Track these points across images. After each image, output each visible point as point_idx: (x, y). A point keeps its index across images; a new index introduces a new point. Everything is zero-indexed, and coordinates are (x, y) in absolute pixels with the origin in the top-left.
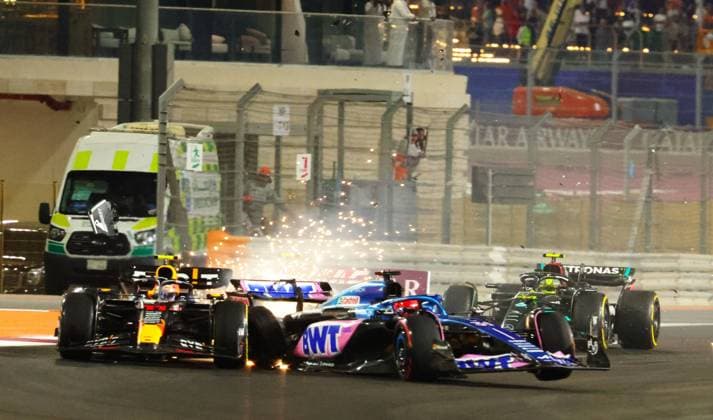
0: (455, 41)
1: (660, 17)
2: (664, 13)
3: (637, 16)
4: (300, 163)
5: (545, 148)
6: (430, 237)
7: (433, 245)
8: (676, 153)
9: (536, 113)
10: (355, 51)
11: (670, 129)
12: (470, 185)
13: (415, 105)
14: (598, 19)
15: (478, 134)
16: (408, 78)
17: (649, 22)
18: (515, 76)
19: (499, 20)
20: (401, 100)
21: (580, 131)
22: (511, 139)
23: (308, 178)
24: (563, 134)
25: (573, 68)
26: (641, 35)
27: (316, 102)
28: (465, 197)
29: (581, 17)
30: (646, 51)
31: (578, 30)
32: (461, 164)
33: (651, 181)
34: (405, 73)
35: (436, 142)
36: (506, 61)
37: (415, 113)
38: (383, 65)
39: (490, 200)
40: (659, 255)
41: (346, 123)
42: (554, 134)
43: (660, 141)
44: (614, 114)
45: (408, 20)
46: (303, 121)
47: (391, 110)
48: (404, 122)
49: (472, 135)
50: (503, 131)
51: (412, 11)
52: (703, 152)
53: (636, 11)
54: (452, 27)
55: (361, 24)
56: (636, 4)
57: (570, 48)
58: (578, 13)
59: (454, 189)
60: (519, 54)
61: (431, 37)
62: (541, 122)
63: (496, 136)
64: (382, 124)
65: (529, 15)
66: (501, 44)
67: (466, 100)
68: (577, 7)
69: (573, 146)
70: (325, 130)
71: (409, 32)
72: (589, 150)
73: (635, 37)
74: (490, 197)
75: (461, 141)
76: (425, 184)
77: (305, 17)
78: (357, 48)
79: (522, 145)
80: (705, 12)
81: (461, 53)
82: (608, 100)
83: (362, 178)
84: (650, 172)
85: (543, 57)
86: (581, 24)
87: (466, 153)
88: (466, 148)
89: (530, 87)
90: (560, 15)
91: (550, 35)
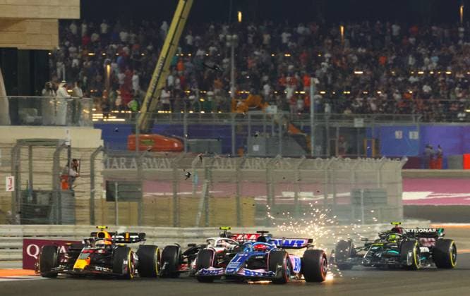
0: (94, 110)
1: (210, 93)
2: (212, 90)
3: (197, 92)
4: (8, 182)
5: (148, 170)
6: (83, 221)
7: (84, 226)
8: (221, 170)
9: (142, 149)
10: (37, 117)
11: (218, 156)
12: (105, 191)
13: (72, 147)
14: (175, 95)
15: (108, 163)
16: (68, 132)
17: (204, 96)
18: (130, 128)
19: (119, 97)
20: (64, 144)
21: (167, 159)
22: (128, 165)
23: (13, 190)
24: (157, 161)
25: (160, 123)
26: (200, 104)
27: (16, 146)
28: (102, 199)
29: (165, 94)
30: (203, 112)
31: (164, 102)
32: (99, 180)
33: (208, 188)
34: (65, 129)
35: (84, 168)
36: (123, 120)
37: (72, 151)
38: (54, 125)
39: (116, 200)
40: (214, 228)
41: (33, 158)
42: (152, 161)
43: (213, 163)
44: (186, 149)
45: (67, 98)
46: (9, 157)
47: (59, 150)
48: (66, 157)
49: (105, 163)
50: (123, 160)
51: (69, 93)
52: (237, 169)
53: (197, 90)
54: (92, 102)
56: (196, 86)
57: (160, 112)
58: (164, 92)
59: (96, 194)
60: (130, 116)
61: (80, 108)
62: (144, 154)
63: (119, 164)
64: (54, 158)
65: (135, 94)
66: (120, 111)
67: (101, 143)
68: (163, 88)
69: (162, 167)
70: (22, 162)
71: (68, 105)
72: (171, 170)
73: (196, 105)
74: (116, 197)
75: (99, 166)
76: (79, 192)
77: (9, 98)
78: (38, 115)
79: (133, 167)
80: (235, 89)
81: (98, 117)
82: (182, 141)
83: (43, 189)
84: (207, 181)
85: (144, 117)
86: (166, 98)
87: (102, 173)
88: (102, 170)
89: (138, 135)
90: (153, 93)
91: (149, 105)
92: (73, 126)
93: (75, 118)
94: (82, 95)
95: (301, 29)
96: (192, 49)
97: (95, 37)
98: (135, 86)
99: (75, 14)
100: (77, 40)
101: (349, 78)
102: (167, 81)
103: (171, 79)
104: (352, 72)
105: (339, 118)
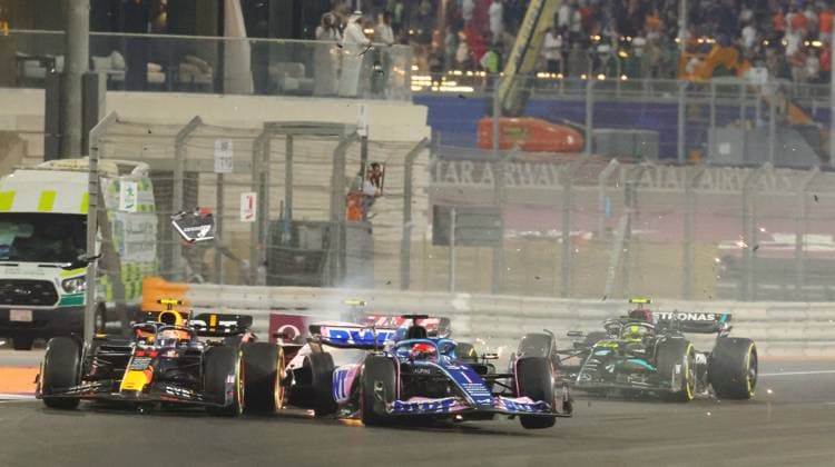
0: (415, 68)
1: (639, 41)
2: (644, 36)
3: (614, 40)
4: (244, 203)
5: (513, 186)
6: (387, 283)
7: (391, 292)
8: (656, 189)
9: (504, 146)
10: (305, 80)
11: (650, 163)
12: (430, 227)
13: (369, 138)
14: (571, 43)
15: (439, 171)
16: (362, 108)
17: (627, 46)
18: (482, 106)
19: (463, 45)
20: (355, 133)
21: (552, 166)
22: (477, 175)
23: (253, 219)
24: (532, 169)
25: (544, 97)
26: (618, 60)
27: (262, 136)
28: (425, 240)
29: (552, 42)
30: (624, 78)
31: (549, 56)
32: (421, 203)
33: (629, 221)
34: (359, 103)
35: (393, 179)
36: (470, 89)
37: (370, 147)
38: (336, 96)
39: (452, 242)
41: (294, 158)
42: (523, 170)
43: (641, 174)
44: (588, 147)
45: (363, 45)
46: (248, 157)
47: (344, 145)
48: (358, 158)
49: (433, 171)
50: (467, 166)
51: (367, 35)
52: (686, 189)
53: (613, 34)
54: (411, 53)
55: (312, 50)
56: (613, 27)
57: (541, 75)
58: (549, 36)
59: (414, 230)
60: (484, 82)
61: (388, 63)
62: (509, 156)
63: (459, 172)
64: (334, 159)
65: (495, 40)
66: (464, 72)
67: (426, 132)
68: (548, 30)
69: (543, 182)
70: (272, 166)
71: (364, 58)
72: (560, 187)
73: (612, 63)
74: (453, 238)
75: (421, 178)
76: (381, 226)
77: (251, 43)
78: (306, 76)
79: (487, 181)
80: (688, 34)
81: (421, 82)
82: (583, 133)
83: (311, 219)
84: (627, 210)
85: (511, 86)
86: (553, 49)
87: (427, 190)
88: (427, 184)
89: (497, 118)
90: (529, 40)
91: (519, 61)
92: (373, 98)
93: (376, 84)
94: (391, 40)
98: (495, 23)
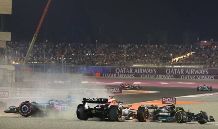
2: (40, 58)
6: (10, 87)
11: (41, 72)
13: (8, 70)
14: (31, 58)
15: (16, 74)
19: (19, 59)
20: (6, 69)
21: (29, 73)
22: (20, 74)
28: (14, 81)
29: (29, 58)
31: (29, 60)
32: (14, 77)
33: (38, 79)
36: (20, 64)
39: (17, 82)
40: (39, 89)
42: (26, 73)
43: (39, 74)
44: (33, 71)
51: (8, 58)
53: (36, 57)
54: (13, 60)
57: (28, 62)
61: (10, 61)
62: (24, 72)
63: (18, 74)
64: (4, 72)
65: (23, 58)
66: (19, 62)
67: (14, 69)
68: (29, 57)
71: (7, 60)
75: (14, 74)
76: (9, 80)
79: (22, 75)
81: (14, 63)
82: (33, 69)
85: (24, 63)
89: (23, 67)
90: (27, 58)
91: (25, 61)
92: (8, 65)
93: (9, 63)
95: (60, 44)
96: (36, 48)
97: (14, 45)
98: (23, 56)
99: (10, 40)
100: (10, 46)
101: (71, 55)
102: (30, 55)
103: (31, 55)
104: (71, 54)
105: (68, 64)
